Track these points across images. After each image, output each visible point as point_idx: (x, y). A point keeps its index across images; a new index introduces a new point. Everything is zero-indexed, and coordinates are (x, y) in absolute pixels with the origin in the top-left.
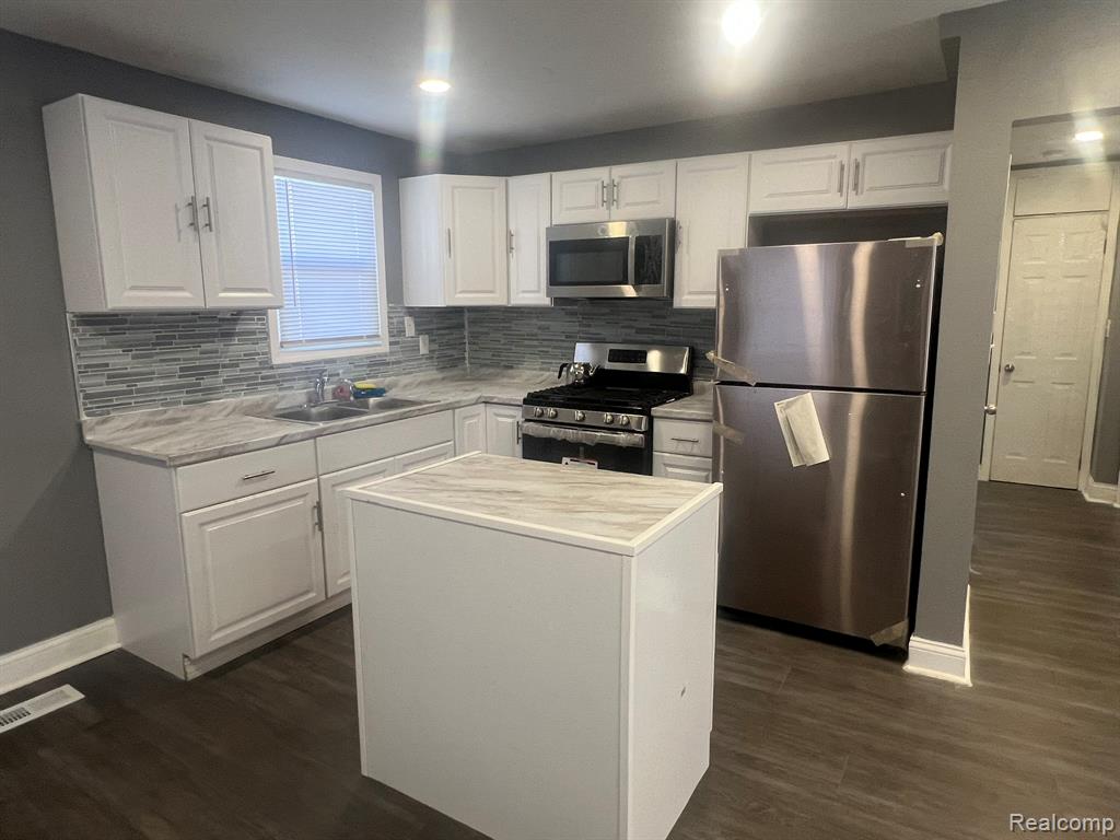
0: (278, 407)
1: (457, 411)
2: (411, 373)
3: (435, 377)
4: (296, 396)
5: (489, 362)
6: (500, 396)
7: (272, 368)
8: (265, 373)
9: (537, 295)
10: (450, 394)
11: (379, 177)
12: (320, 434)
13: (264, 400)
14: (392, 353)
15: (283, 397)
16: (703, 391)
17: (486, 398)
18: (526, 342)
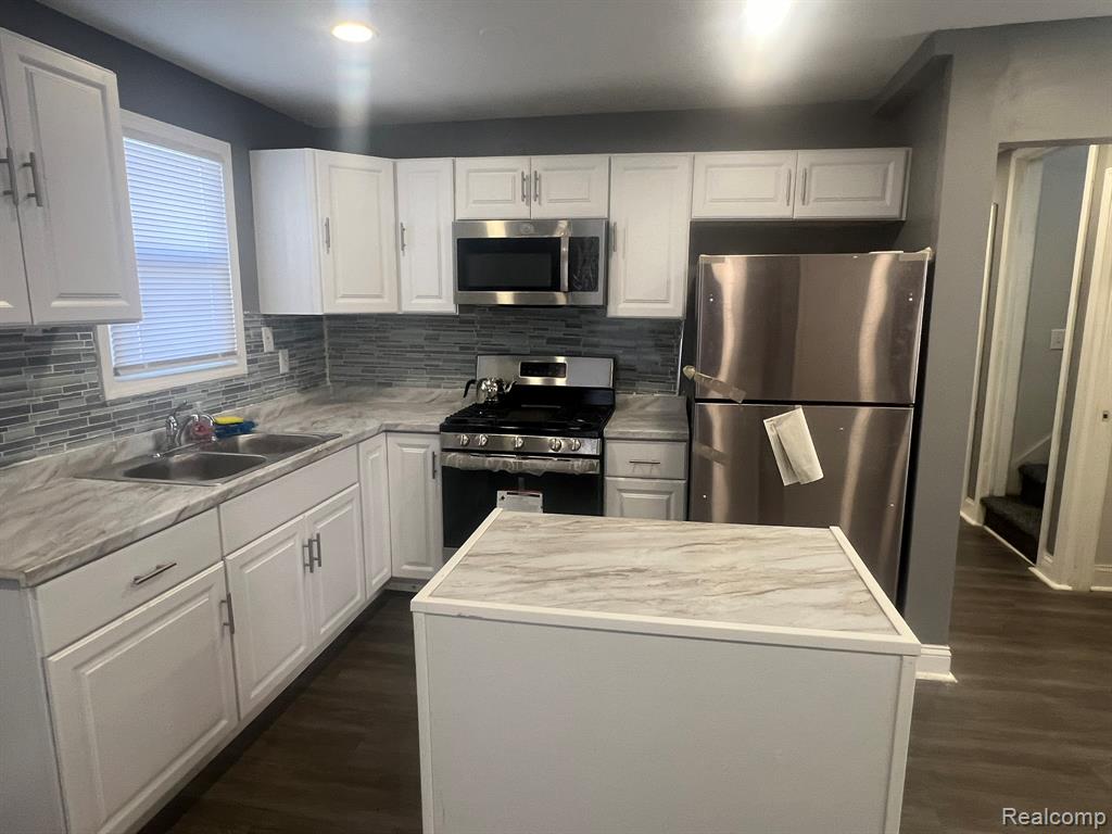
0: (117, 460)
1: (361, 444)
2: (272, 398)
3: (296, 401)
4: (140, 443)
5: (358, 379)
6: (405, 422)
7: (104, 405)
8: (95, 413)
9: (440, 301)
10: (339, 424)
11: (227, 146)
12: (225, 497)
13: (98, 452)
14: (250, 374)
15: (123, 446)
16: (626, 404)
17: (387, 425)
18: (408, 355)
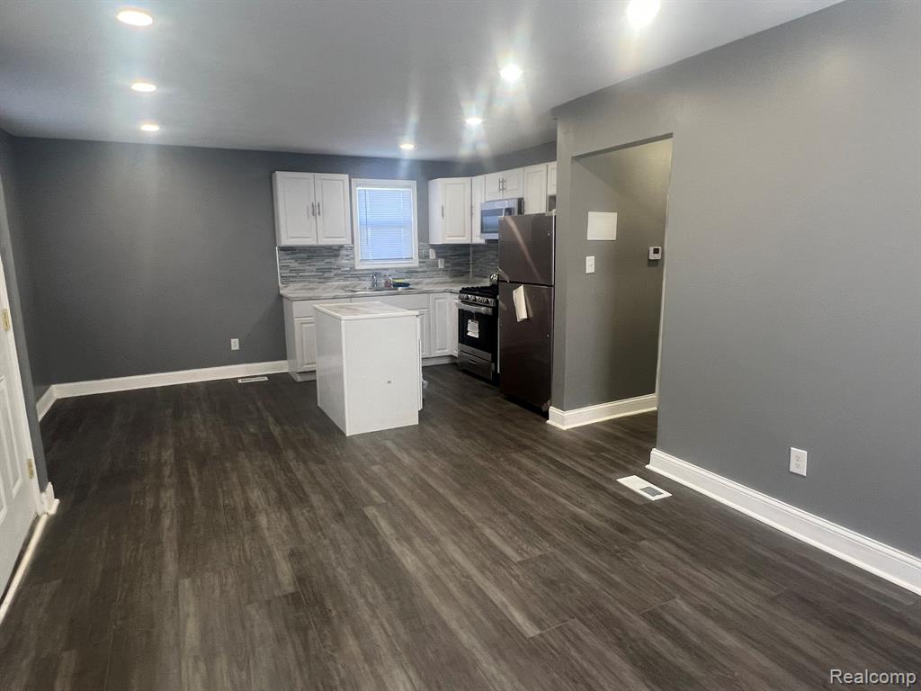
1: (431, 294)
2: (432, 278)
3: (447, 280)
4: (366, 284)
5: (478, 274)
7: (355, 271)
8: (352, 273)
11: (415, 181)
13: (351, 284)
14: (420, 267)
15: (360, 284)
17: (450, 290)
